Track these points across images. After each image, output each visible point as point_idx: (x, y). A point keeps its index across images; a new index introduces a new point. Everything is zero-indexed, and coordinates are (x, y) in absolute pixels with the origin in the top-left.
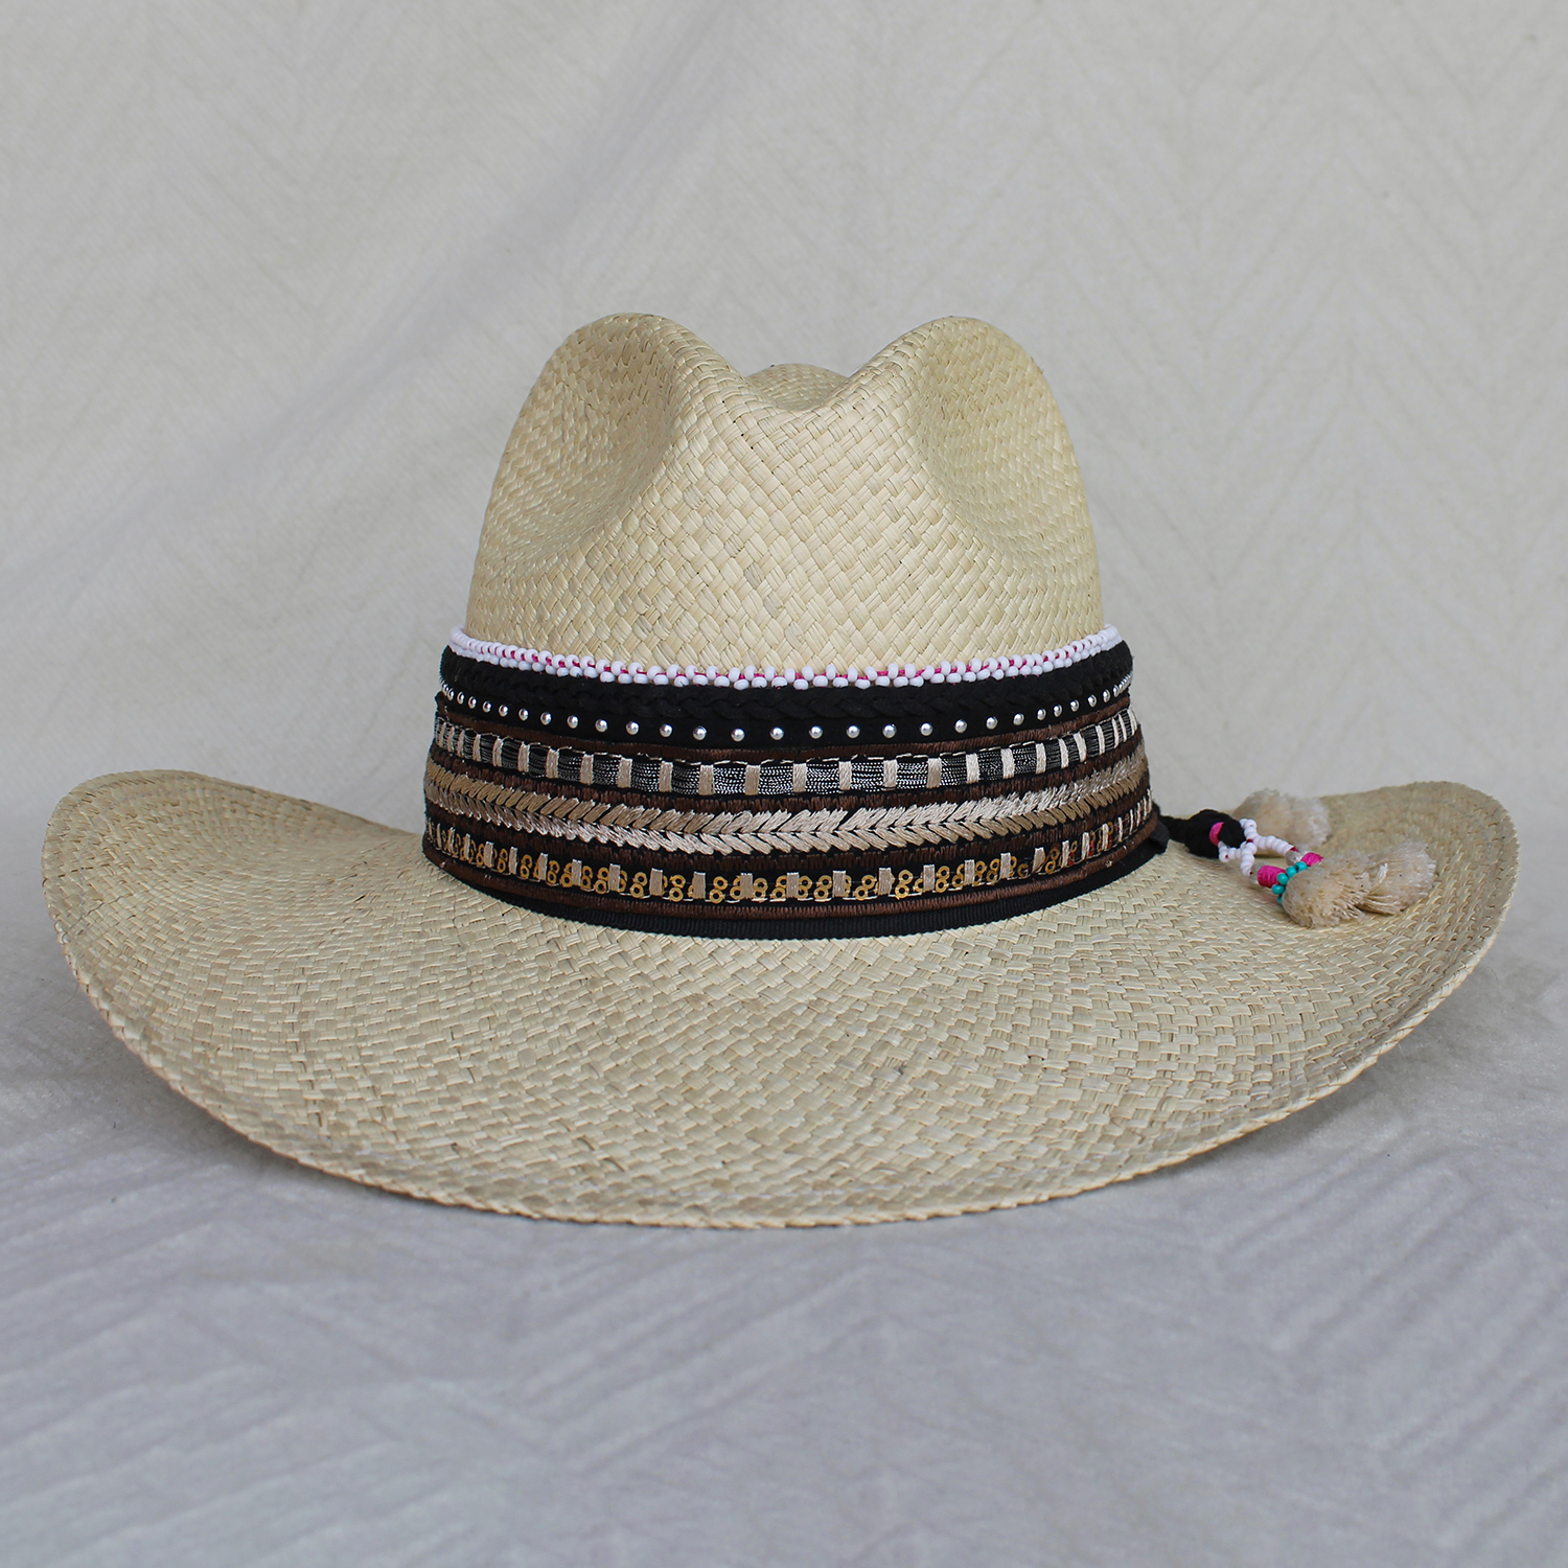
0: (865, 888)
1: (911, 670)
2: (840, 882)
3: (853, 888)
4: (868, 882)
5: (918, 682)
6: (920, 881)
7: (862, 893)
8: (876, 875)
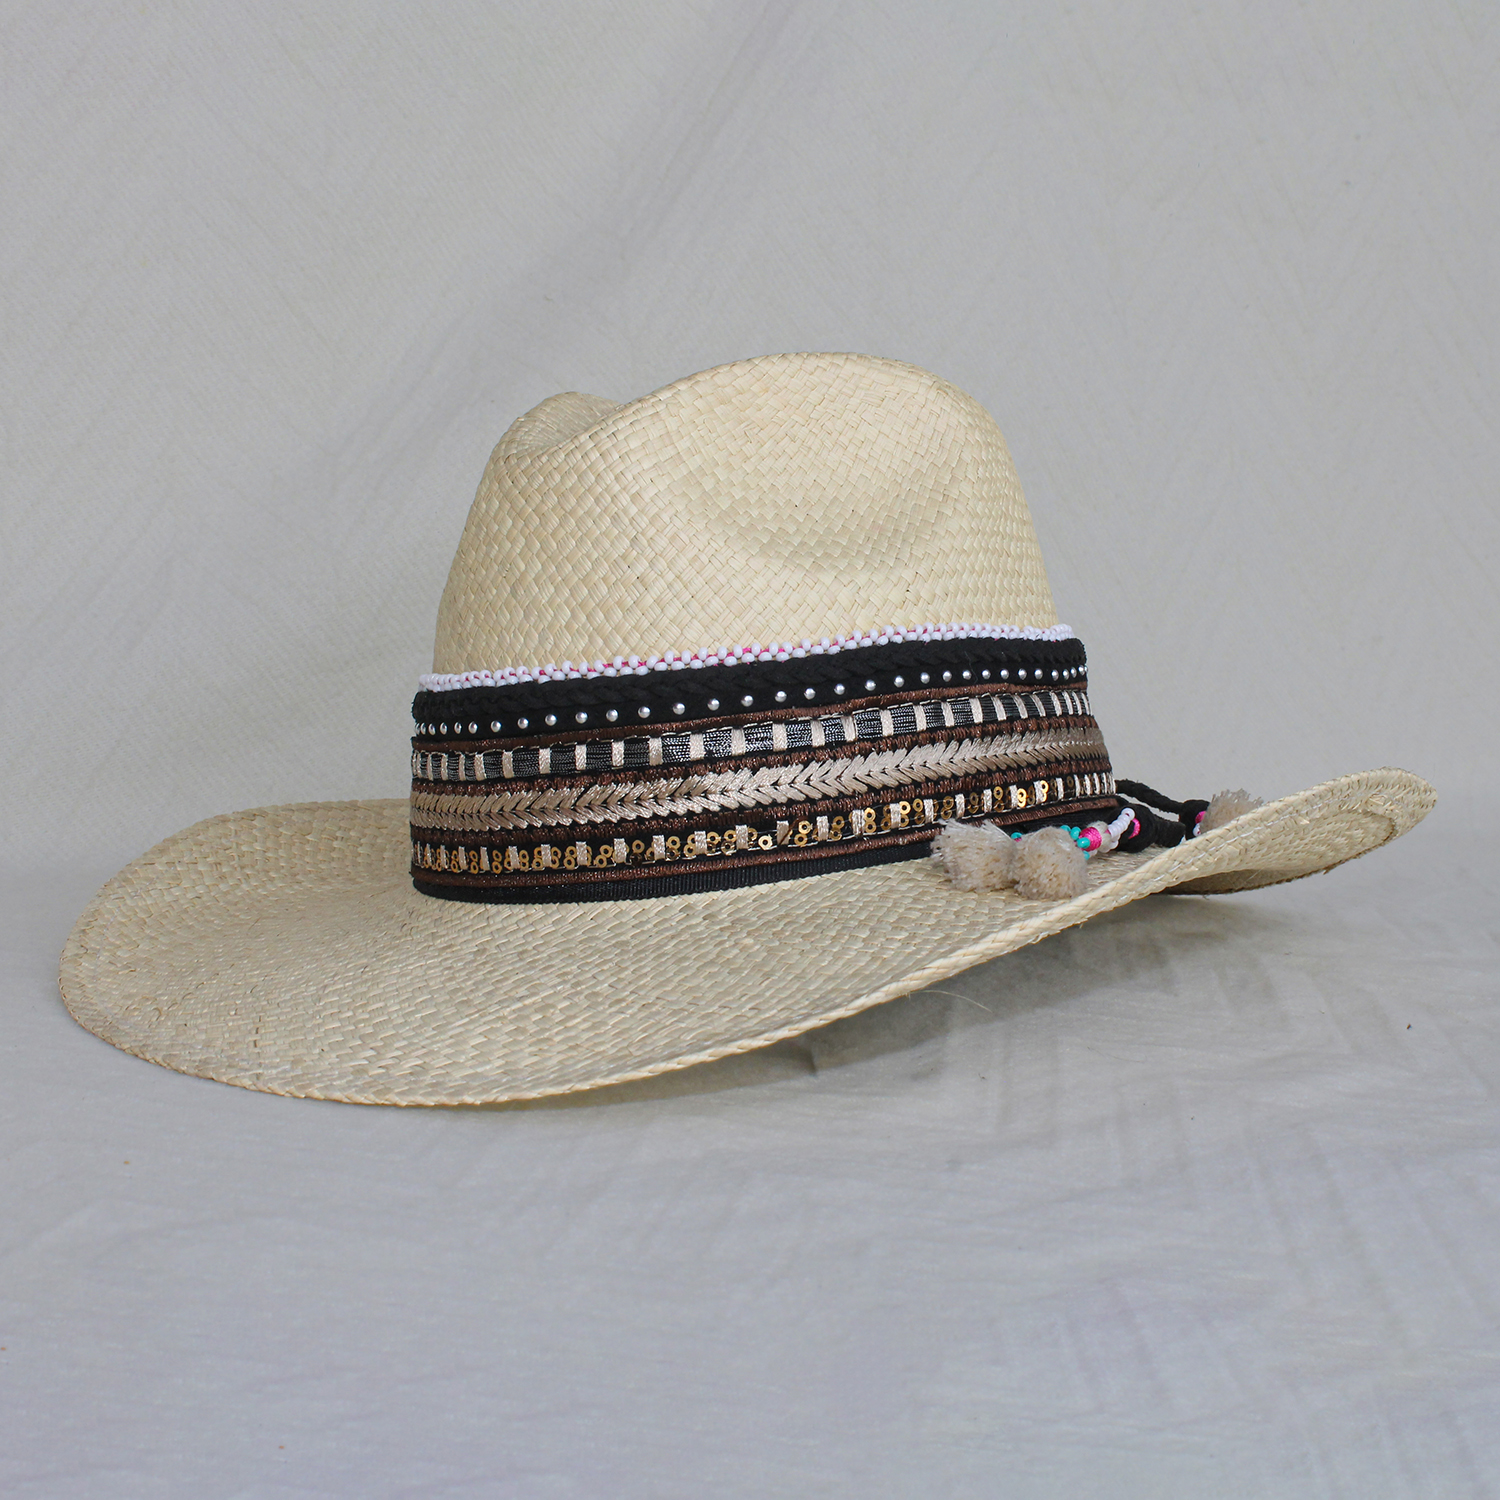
0: (603, 856)
1: (634, 661)
2: (582, 852)
3: (593, 858)
4: (606, 852)
5: (643, 671)
6: (650, 850)
7: (601, 861)
8: (612, 844)
